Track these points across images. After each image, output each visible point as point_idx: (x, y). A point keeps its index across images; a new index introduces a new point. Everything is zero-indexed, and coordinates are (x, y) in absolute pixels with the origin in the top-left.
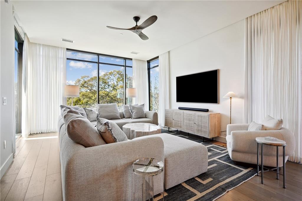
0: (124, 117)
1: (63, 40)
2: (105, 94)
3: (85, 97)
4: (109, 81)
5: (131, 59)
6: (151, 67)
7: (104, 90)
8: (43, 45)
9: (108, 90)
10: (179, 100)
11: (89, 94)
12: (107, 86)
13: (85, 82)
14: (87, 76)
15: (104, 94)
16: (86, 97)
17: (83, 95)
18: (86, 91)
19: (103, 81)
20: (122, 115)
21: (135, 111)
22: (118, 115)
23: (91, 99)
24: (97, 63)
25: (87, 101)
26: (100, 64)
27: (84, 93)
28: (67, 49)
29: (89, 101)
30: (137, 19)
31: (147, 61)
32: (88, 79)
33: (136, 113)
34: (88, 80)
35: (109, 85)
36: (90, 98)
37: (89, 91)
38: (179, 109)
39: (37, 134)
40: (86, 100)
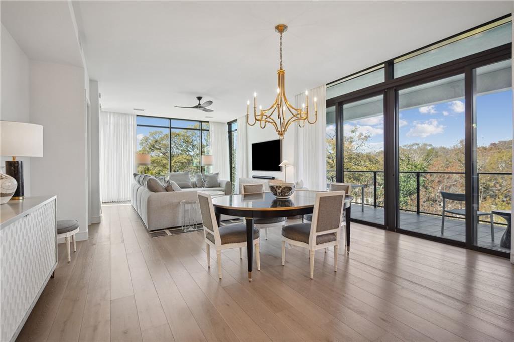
0: (196, 187)
1: (134, 110)
2: (187, 160)
3: (155, 165)
4: (194, 138)
5: (208, 122)
6: (232, 129)
7: (186, 154)
8: (114, 113)
9: (192, 153)
10: (255, 168)
11: (162, 161)
12: (191, 146)
13: (156, 141)
14: (158, 132)
15: (185, 160)
16: (158, 165)
17: (153, 162)
18: (157, 154)
19: (184, 140)
20: (195, 184)
21: (207, 180)
22: (190, 184)
23: (166, 168)
24: (168, 127)
25: (160, 170)
26: (172, 129)
27: (154, 158)
28: (137, 115)
29: (162, 171)
30: (199, 99)
31: (228, 123)
32: (160, 136)
33: (209, 182)
34: (161, 138)
35: (193, 146)
36: (164, 166)
37: (161, 154)
38: (253, 177)
39: (108, 202)
40: (157, 170)
